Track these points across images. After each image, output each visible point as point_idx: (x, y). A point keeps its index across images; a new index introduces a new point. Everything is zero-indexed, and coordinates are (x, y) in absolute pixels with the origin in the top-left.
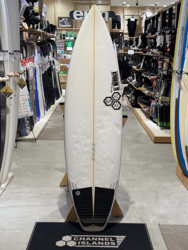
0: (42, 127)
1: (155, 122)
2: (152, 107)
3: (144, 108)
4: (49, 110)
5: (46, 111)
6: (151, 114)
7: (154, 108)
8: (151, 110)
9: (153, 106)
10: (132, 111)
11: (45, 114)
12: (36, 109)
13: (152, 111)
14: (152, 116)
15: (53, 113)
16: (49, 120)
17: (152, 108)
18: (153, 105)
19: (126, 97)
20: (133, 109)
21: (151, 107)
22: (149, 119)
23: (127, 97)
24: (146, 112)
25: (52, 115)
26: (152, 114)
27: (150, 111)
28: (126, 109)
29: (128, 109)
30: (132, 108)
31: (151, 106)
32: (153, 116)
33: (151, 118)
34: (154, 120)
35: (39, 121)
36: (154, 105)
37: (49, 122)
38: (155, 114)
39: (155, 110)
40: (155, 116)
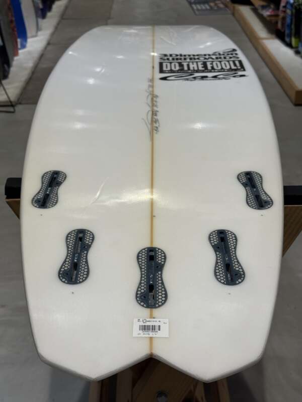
0: (30, 64)
1: (289, 45)
2: (285, 7)
3: (263, 7)
4: (49, 14)
5: (40, 20)
6: (280, 25)
7: (289, 12)
8: (281, 15)
9: (288, 6)
10: (229, 12)
11: (38, 29)
12: (14, 19)
13: (284, 19)
14: (283, 31)
15: (58, 24)
16: (49, 44)
17: (285, 12)
18: (288, 3)
20: (234, 8)
21: (281, 8)
22: (274, 36)
24: (268, 19)
25: (56, 28)
26: (283, 24)
27: (277, 16)
28: (218, 7)
29: (221, 6)
30: (230, 5)
31: (283, 4)
32: (287, 32)
33: (280, 35)
34: (287, 40)
35: (24, 46)
36: (292, 5)
37: (50, 48)
38: (293, 26)
39: (292, 15)
40: (293, 31)
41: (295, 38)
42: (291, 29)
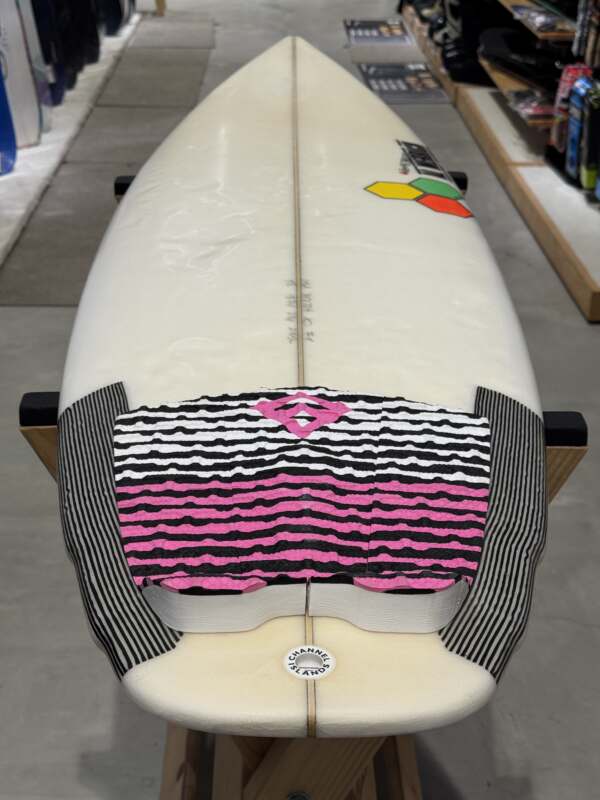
1: (575, 182)
2: (566, 101)
3: (520, 96)
6: (554, 138)
7: (575, 112)
8: (559, 117)
9: (574, 100)
10: (447, 98)
13: (564, 125)
14: (561, 150)
15: (87, 117)
16: (63, 162)
17: (566, 111)
18: (573, 92)
19: (417, 21)
20: (456, 91)
21: (558, 103)
22: (541, 159)
23: (423, 19)
24: (530, 122)
25: (82, 125)
26: (562, 137)
27: (549, 116)
28: (424, 86)
30: (447, 82)
31: (562, 94)
32: (570, 153)
33: (555, 160)
34: (571, 170)
35: (8, 168)
36: (582, 99)
37: (65, 171)
38: (584, 144)
39: (582, 120)
40: (585, 153)
41: (589, 168)
42: (580, 150)
